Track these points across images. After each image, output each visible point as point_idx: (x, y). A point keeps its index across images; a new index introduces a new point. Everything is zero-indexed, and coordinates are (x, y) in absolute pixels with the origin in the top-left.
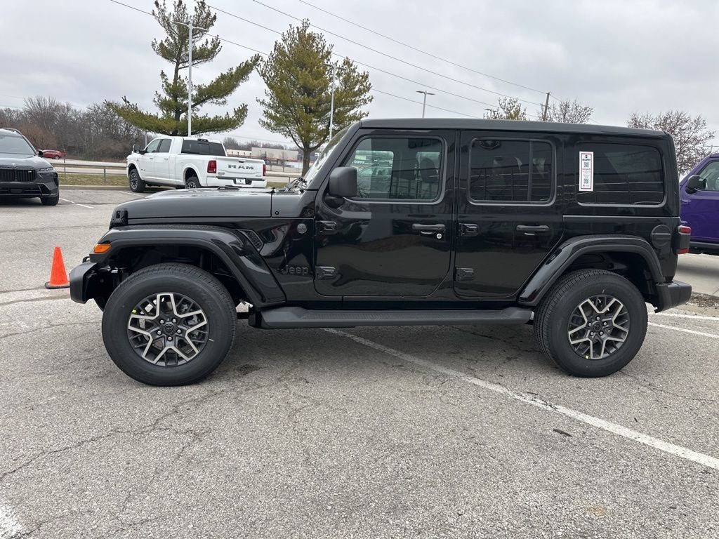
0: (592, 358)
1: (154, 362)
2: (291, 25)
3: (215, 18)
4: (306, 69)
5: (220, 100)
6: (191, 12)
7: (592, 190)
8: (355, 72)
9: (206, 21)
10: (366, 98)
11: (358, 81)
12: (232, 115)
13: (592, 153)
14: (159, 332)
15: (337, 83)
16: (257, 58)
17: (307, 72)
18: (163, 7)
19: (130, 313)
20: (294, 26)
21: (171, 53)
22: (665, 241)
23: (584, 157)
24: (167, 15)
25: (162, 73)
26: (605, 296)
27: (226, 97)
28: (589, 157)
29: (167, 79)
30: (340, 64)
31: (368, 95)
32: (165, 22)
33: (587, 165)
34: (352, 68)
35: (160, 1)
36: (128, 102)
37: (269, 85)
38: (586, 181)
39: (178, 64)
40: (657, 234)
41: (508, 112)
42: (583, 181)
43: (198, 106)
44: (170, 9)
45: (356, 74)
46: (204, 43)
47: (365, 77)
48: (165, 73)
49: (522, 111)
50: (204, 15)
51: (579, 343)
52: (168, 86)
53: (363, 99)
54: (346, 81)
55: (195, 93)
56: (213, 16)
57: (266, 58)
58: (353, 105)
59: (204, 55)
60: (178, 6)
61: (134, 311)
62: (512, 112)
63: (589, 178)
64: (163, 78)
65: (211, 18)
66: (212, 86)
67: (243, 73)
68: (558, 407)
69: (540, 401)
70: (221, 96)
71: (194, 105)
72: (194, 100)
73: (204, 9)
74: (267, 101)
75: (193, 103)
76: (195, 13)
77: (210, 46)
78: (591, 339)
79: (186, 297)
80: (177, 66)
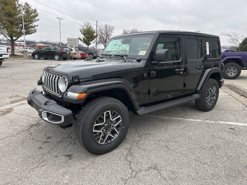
0: (210, 105)
1: (103, 144)
4: (9, 6)
7: (209, 54)
8: (31, 8)
11: (32, 12)
14: (104, 130)
15: (23, 12)
19: (94, 124)
26: (213, 86)
28: (208, 44)
30: (23, 4)
31: (37, 18)
34: (29, 6)
41: (87, 27)
42: (207, 52)
45: (32, 9)
47: (35, 11)
49: (92, 27)
51: (208, 101)
53: (35, 20)
54: (27, 12)
58: (31, 22)
61: (95, 123)
62: (89, 27)
63: (208, 50)
68: (218, 122)
69: (212, 121)
78: (210, 99)
79: (114, 111)
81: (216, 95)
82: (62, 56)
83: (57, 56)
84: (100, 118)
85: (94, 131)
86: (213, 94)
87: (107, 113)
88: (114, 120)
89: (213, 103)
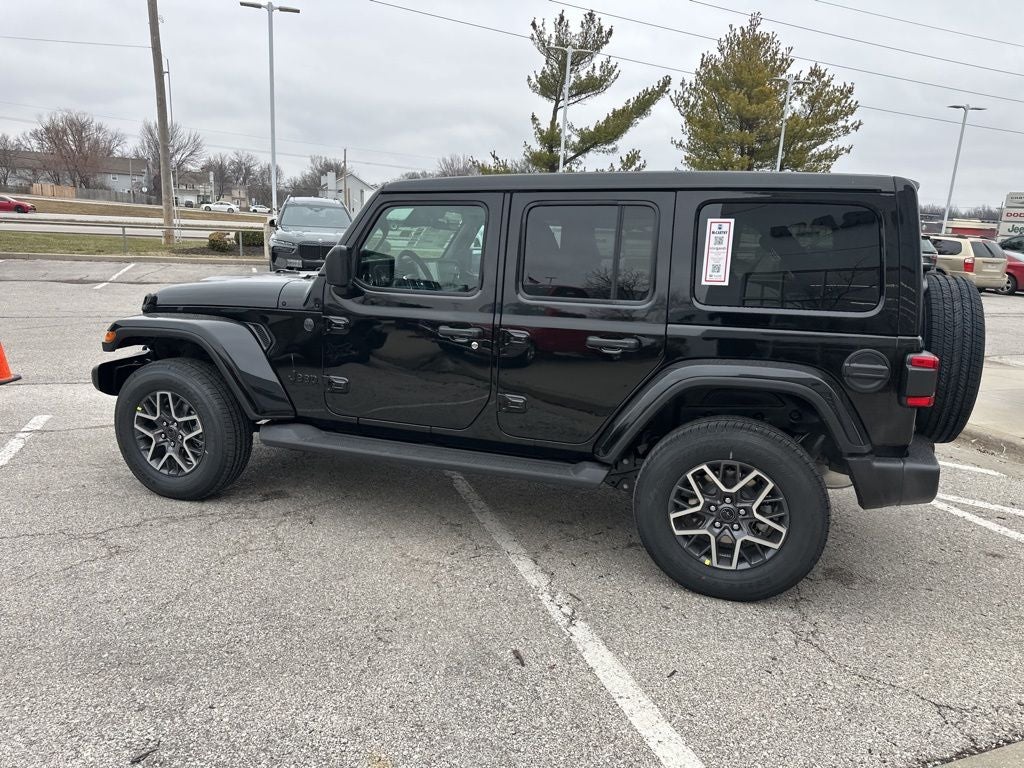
0: (715, 564)
1: (158, 468)
2: (731, 26)
3: (610, 32)
4: (741, 90)
5: (610, 147)
6: (575, 29)
7: (726, 283)
8: (829, 86)
9: (596, 38)
10: (849, 124)
12: (618, 166)
13: (732, 221)
15: (797, 106)
16: (667, 82)
17: (741, 95)
18: (541, 28)
19: (136, 409)
20: (737, 26)
21: (549, 87)
22: (877, 379)
24: (546, 38)
25: (533, 116)
26: (737, 464)
27: (615, 143)
28: (725, 227)
29: (539, 124)
30: (805, 75)
31: (852, 119)
32: (546, 50)
33: (719, 241)
34: (825, 79)
35: (538, 23)
36: (497, 159)
37: (689, 119)
38: (716, 268)
39: (558, 101)
40: (855, 365)
42: (710, 268)
43: (580, 158)
44: (550, 31)
45: (831, 88)
46: (590, 68)
47: (848, 92)
48: (537, 116)
50: (594, 31)
51: (693, 536)
52: (541, 134)
53: (843, 127)
54: (812, 101)
55: (576, 139)
56: (608, 30)
57: (691, 79)
59: (592, 86)
60: (560, 24)
61: (139, 408)
63: (723, 263)
64: (534, 123)
65: (604, 34)
66: (598, 128)
67: (643, 105)
68: (579, 623)
69: (567, 610)
70: (609, 141)
71: (574, 157)
72: (574, 150)
73: (593, 22)
74: (686, 142)
75: (573, 154)
76: (581, 30)
77: (598, 73)
78: (713, 533)
79: (182, 398)
80: (557, 105)
81: (784, 531)
84: (149, 403)
85: (136, 426)
86: (748, 510)
87: (164, 397)
88: (179, 420)
89: (753, 568)
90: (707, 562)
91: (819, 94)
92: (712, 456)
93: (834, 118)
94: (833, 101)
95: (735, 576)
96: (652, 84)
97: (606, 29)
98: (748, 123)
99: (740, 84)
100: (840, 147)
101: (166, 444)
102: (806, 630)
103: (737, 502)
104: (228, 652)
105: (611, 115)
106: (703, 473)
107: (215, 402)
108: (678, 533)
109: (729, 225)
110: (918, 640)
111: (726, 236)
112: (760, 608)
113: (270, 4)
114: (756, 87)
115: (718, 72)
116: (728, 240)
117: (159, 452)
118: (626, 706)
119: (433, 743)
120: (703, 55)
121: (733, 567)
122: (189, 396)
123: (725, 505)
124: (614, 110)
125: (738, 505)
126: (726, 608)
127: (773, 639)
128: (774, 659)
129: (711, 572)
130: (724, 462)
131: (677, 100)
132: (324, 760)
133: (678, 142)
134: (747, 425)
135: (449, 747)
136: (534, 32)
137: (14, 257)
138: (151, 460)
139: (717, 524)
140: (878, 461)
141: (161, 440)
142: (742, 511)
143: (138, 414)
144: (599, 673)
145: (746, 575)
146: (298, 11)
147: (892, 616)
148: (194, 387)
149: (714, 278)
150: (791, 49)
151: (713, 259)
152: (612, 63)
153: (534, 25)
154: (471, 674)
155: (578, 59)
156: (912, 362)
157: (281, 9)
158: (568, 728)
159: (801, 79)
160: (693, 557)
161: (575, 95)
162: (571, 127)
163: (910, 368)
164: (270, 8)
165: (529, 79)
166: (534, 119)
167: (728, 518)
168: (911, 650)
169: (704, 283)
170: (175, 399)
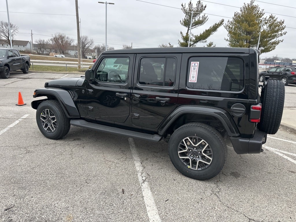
0: (191, 168)
2: (244, 3)
3: (205, 7)
5: (204, 41)
6: (194, 6)
7: (196, 82)
9: (201, 8)
10: (282, 33)
13: (198, 62)
16: (223, 21)
17: (246, 24)
18: (184, 6)
20: (246, 3)
21: (186, 23)
23: (193, 65)
24: (186, 9)
25: (181, 32)
26: (197, 137)
27: (206, 39)
28: (196, 65)
29: (183, 34)
31: (283, 31)
32: (186, 13)
33: (194, 69)
34: (275, 19)
35: (183, 5)
36: (170, 45)
37: (230, 32)
38: (193, 77)
40: (234, 108)
42: (191, 77)
43: (195, 44)
44: (187, 7)
45: (277, 22)
46: (199, 18)
47: (282, 23)
48: (182, 32)
50: (200, 6)
51: (185, 159)
52: (183, 37)
53: (280, 34)
54: (270, 26)
55: (194, 39)
57: (231, 20)
58: (274, 37)
59: (199, 23)
60: (190, 5)
61: (42, 113)
63: (195, 75)
65: (203, 7)
66: (201, 35)
67: (215, 28)
68: (146, 183)
69: (144, 178)
70: (204, 39)
71: (194, 44)
72: (193, 42)
73: (200, 4)
74: (229, 39)
75: (193, 43)
76: (196, 6)
77: (201, 19)
78: (190, 158)
79: (52, 111)
80: (189, 28)
81: (211, 159)
82: (292, 79)
83: (284, 80)
84: (44, 112)
85: (41, 118)
86: (201, 152)
87: (47, 111)
88: (51, 117)
89: (202, 170)
90: (189, 167)
91: (273, 24)
92: (191, 135)
93: (277, 31)
94: (277, 26)
95: (196, 172)
96: (218, 22)
97: (204, 5)
98: (249, 33)
99: (246, 21)
100: (279, 40)
101: (48, 124)
102: (216, 191)
103: (198, 149)
104: (43, 182)
105: (205, 31)
106: (187, 139)
107: (59, 112)
108: (180, 157)
109: (197, 64)
110: (252, 197)
111: (196, 67)
112: (204, 182)
113: (106, 2)
114: (252, 22)
115: (240, 18)
116: (197, 69)
117: (46, 126)
118: (148, 208)
119: (88, 214)
120: (235, 13)
121: (196, 169)
122: (53, 110)
123: (194, 150)
124: (206, 30)
125: (198, 150)
126: (193, 181)
127: (204, 193)
128: (202, 199)
129: (190, 170)
130: (193, 137)
131: (226, 27)
132: (55, 215)
133: (226, 39)
134: (201, 126)
135: (91, 216)
136: (182, 7)
137: (38, 72)
138: (44, 128)
139: (192, 155)
140: (241, 139)
141: (47, 122)
142: (199, 152)
143: (41, 115)
144: (145, 198)
145: (200, 172)
146: (114, 4)
147: (247, 189)
148: (54, 108)
149: (192, 80)
150: (263, 10)
151: (193, 74)
152: (206, 16)
153: (182, 5)
154: (108, 195)
155: (195, 15)
156: (253, 108)
157: (109, 3)
158: (128, 214)
159: (267, 19)
160: (185, 165)
161: (194, 26)
162: (193, 35)
163: (252, 110)
164: (106, 3)
165: (181, 21)
166: (181, 33)
167: (195, 154)
168: (249, 200)
169: (189, 81)
170: (50, 111)
